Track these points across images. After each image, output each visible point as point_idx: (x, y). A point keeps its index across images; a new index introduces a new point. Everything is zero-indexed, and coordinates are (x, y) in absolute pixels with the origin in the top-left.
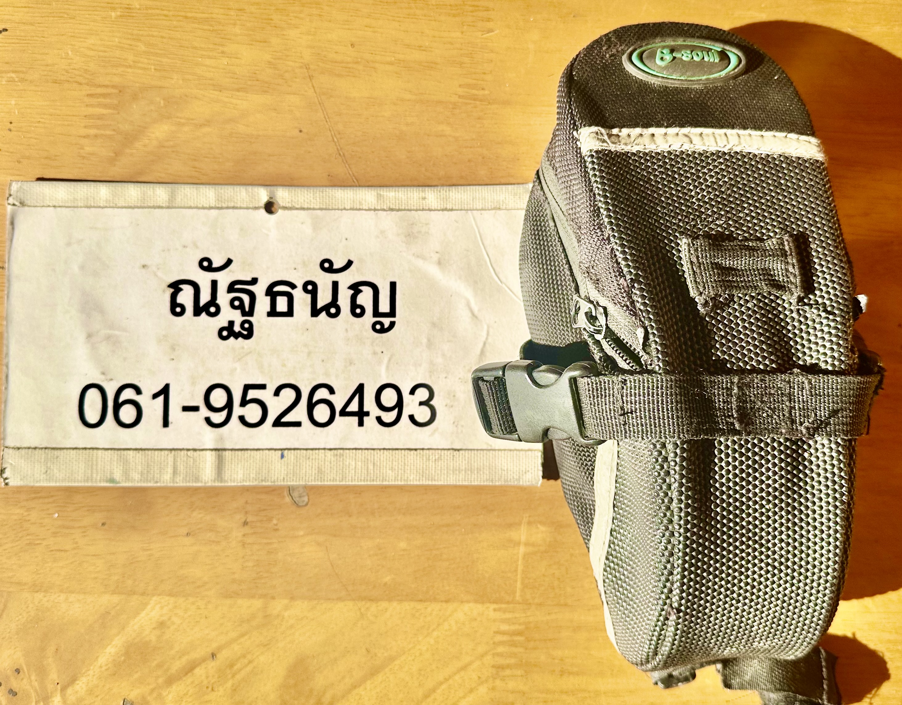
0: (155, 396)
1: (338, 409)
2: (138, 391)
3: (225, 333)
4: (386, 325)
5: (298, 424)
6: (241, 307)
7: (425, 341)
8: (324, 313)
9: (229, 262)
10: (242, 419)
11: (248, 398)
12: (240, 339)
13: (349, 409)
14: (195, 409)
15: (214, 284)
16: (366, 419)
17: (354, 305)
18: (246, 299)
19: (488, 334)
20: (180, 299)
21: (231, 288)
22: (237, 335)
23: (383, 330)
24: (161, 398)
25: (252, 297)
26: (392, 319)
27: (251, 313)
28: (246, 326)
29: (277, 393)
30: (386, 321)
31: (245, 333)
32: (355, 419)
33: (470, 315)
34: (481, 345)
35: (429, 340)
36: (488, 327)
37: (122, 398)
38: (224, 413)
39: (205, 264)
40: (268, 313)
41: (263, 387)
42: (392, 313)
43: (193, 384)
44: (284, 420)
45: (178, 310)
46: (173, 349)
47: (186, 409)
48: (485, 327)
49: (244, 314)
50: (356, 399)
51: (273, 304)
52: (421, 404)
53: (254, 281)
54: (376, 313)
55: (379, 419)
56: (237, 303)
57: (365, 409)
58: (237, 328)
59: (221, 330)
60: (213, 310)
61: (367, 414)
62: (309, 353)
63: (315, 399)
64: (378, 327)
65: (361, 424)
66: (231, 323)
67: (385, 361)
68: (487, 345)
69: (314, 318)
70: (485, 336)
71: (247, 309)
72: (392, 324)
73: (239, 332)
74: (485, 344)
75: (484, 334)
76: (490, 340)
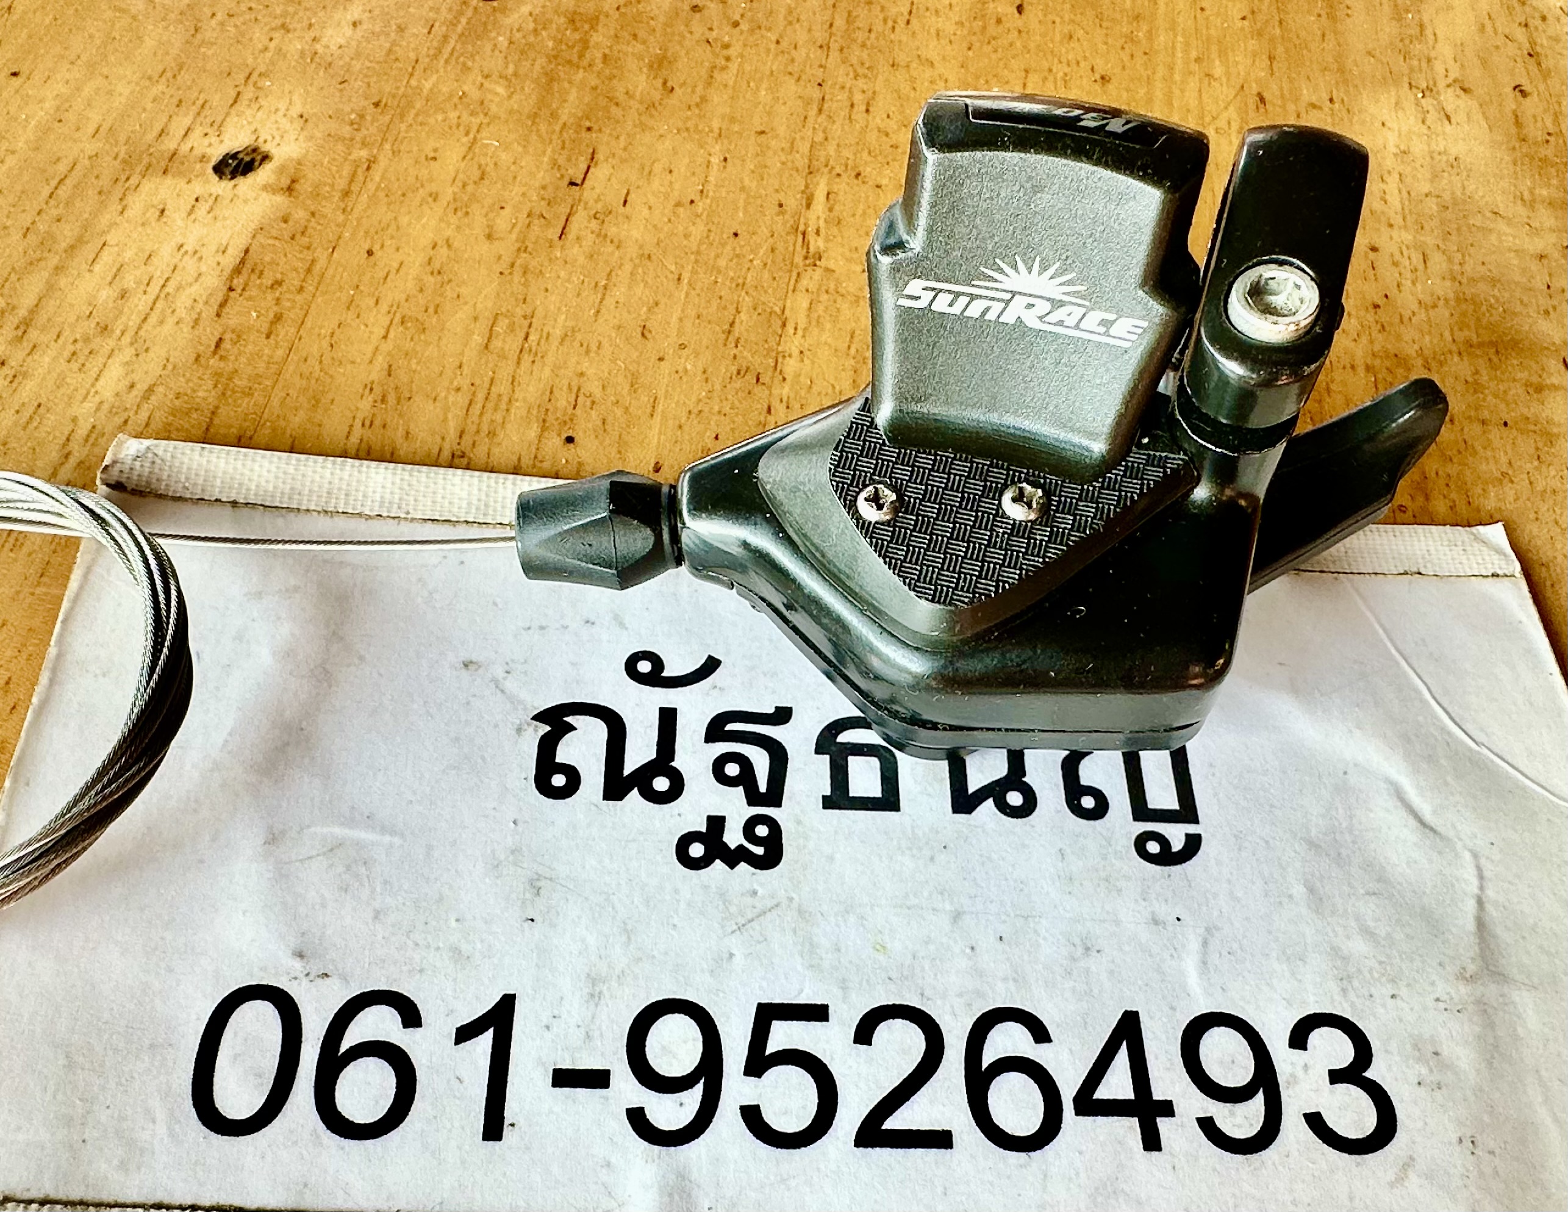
0: (465, 1034)
1: (1068, 1090)
2: (411, 1016)
3: (697, 850)
4: (1177, 845)
5: (941, 1140)
6: (747, 778)
7: (1298, 890)
8: (990, 803)
9: (711, 666)
10: (752, 1116)
11: (770, 1049)
12: (743, 867)
13: (1102, 1093)
14: (598, 1079)
15: (668, 718)
16: (1162, 1123)
17: (1074, 790)
18: (760, 760)
19: (1481, 877)
20: (564, 753)
21: (716, 731)
22: (733, 858)
23: (1167, 858)
24: (486, 1040)
25: (778, 755)
26: (1192, 829)
27: (774, 797)
28: (762, 831)
29: (864, 1034)
30: (1176, 834)
31: (759, 851)
32: (1129, 1127)
33: (1412, 822)
34: (1471, 906)
35: (1311, 890)
36: (1475, 856)
37: (354, 1035)
38: (694, 1096)
39: (644, 667)
40: (825, 798)
41: (818, 1013)
42: (1187, 812)
43: (594, 997)
44: (892, 1123)
45: (559, 780)
46: (535, 887)
47: (564, 1078)
48: (1467, 856)
49: (753, 798)
50: (1122, 1057)
51: (839, 775)
52: (1336, 1077)
53: (782, 716)
54: (1141, 810)
55: (1207, 1125)
56: (732, 769)
57: (1157, 1095)
58: (733, 837)
59: (685, 841)
60: (661, 784)
61: (1167, 1108)
62: (957, 916)
63: (988, 1059)
64: (1153, 847)
65: (1152, 1141)
66: (716, 823)
67: (1194, 945)
68: (1489, 907)
69: (962, 817)
70: (1475, 882)
71: (763, 788)
72: (1193, 844)
73: (741, 847)
74: (1480, 902)
75: (1469, 875)
76: (1490, 893)
